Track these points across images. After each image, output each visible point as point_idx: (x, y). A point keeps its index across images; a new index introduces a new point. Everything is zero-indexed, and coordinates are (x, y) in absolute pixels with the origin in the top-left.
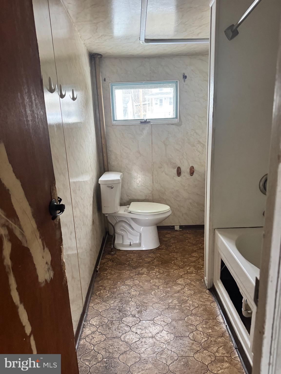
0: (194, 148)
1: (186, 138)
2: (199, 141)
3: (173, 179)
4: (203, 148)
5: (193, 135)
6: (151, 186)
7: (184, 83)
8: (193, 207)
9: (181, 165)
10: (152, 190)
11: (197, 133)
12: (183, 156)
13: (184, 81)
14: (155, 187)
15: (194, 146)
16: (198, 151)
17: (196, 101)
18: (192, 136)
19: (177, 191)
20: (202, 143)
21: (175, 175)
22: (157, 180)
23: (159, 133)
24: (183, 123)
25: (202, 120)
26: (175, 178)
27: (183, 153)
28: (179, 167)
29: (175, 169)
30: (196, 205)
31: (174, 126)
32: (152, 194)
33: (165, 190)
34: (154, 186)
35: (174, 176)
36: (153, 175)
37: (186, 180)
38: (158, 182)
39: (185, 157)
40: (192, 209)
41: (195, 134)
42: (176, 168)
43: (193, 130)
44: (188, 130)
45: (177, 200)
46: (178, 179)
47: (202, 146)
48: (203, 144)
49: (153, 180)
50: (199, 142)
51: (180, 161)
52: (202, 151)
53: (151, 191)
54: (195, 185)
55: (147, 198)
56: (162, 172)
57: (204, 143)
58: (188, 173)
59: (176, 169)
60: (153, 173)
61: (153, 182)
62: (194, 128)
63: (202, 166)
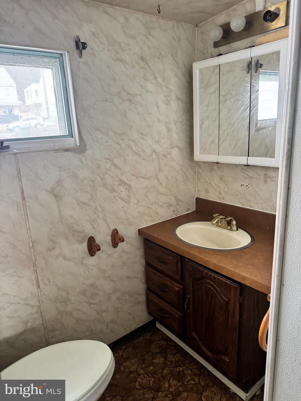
0: (115, 194)
1: (98, 176)
2: (121, 180)
3: (82, 263)
4: (129, 192)
5: (110, 169)
6: (35, 296)
7: (79, 59)
8: (124, 304)
9: (94, 233)
10: (38, 304)
11: (116, 166)
12: (95, 214)
13: (81, 55)
14: (45, 295)
15: (114, 191)
16: (122, 199)
17: (106, 100)
18: (108, 172)
19: (92, 285)
20: (126, 184)
21: (85, 256)
22: (48, 279)
23: (38, 173)
24: (88, 147)
25: (123, 140)
26: (85, 261)
27: (96, 208)
28: (91, 237)
29: (82, 243)
30: (127, 297)
31: (70, 154)
32: (41, 313)
33: (68, 293)
34: (42, 293)
35: (83, 258)
36: (36, 272)
37: (106, 258)
38: (49, 281)
39: (101, 215)
40: (121, 307)
41: (113, 167)
42: (84, 242)
43: (109, 160)
44: (99, 160)
45: (94, 304)
46: (93, 260)
47: (126, 189)
48: (128, 185)
49: (38, 282)
50: (122, 183)
51: (93, 225)
52: (127, 198)
53: (36, 308)
54: (123, 262)
55: (30, 325)
56: (57, 257)
57: (129, 183)
58: (110, 245)
59: (85, 244)
60: (35, 265)
61: (39, 287)
62: (109, 155)
63: (131, 225)
